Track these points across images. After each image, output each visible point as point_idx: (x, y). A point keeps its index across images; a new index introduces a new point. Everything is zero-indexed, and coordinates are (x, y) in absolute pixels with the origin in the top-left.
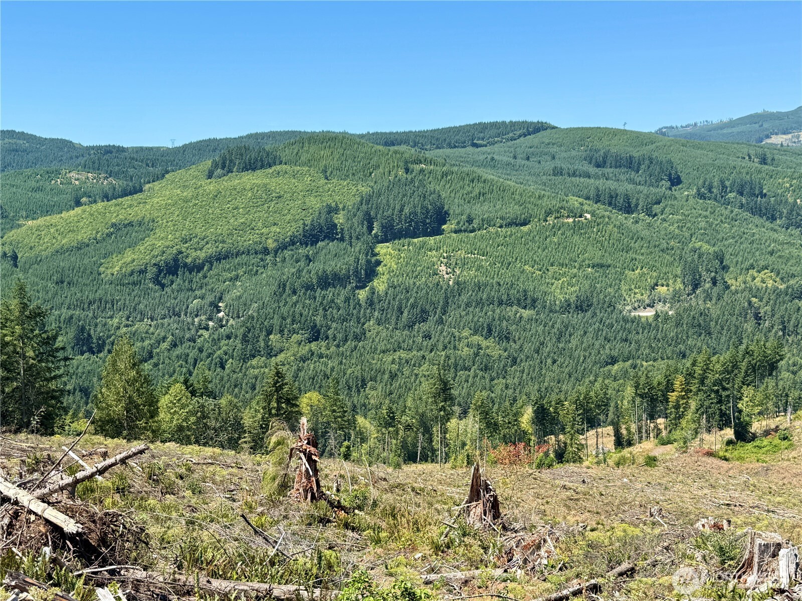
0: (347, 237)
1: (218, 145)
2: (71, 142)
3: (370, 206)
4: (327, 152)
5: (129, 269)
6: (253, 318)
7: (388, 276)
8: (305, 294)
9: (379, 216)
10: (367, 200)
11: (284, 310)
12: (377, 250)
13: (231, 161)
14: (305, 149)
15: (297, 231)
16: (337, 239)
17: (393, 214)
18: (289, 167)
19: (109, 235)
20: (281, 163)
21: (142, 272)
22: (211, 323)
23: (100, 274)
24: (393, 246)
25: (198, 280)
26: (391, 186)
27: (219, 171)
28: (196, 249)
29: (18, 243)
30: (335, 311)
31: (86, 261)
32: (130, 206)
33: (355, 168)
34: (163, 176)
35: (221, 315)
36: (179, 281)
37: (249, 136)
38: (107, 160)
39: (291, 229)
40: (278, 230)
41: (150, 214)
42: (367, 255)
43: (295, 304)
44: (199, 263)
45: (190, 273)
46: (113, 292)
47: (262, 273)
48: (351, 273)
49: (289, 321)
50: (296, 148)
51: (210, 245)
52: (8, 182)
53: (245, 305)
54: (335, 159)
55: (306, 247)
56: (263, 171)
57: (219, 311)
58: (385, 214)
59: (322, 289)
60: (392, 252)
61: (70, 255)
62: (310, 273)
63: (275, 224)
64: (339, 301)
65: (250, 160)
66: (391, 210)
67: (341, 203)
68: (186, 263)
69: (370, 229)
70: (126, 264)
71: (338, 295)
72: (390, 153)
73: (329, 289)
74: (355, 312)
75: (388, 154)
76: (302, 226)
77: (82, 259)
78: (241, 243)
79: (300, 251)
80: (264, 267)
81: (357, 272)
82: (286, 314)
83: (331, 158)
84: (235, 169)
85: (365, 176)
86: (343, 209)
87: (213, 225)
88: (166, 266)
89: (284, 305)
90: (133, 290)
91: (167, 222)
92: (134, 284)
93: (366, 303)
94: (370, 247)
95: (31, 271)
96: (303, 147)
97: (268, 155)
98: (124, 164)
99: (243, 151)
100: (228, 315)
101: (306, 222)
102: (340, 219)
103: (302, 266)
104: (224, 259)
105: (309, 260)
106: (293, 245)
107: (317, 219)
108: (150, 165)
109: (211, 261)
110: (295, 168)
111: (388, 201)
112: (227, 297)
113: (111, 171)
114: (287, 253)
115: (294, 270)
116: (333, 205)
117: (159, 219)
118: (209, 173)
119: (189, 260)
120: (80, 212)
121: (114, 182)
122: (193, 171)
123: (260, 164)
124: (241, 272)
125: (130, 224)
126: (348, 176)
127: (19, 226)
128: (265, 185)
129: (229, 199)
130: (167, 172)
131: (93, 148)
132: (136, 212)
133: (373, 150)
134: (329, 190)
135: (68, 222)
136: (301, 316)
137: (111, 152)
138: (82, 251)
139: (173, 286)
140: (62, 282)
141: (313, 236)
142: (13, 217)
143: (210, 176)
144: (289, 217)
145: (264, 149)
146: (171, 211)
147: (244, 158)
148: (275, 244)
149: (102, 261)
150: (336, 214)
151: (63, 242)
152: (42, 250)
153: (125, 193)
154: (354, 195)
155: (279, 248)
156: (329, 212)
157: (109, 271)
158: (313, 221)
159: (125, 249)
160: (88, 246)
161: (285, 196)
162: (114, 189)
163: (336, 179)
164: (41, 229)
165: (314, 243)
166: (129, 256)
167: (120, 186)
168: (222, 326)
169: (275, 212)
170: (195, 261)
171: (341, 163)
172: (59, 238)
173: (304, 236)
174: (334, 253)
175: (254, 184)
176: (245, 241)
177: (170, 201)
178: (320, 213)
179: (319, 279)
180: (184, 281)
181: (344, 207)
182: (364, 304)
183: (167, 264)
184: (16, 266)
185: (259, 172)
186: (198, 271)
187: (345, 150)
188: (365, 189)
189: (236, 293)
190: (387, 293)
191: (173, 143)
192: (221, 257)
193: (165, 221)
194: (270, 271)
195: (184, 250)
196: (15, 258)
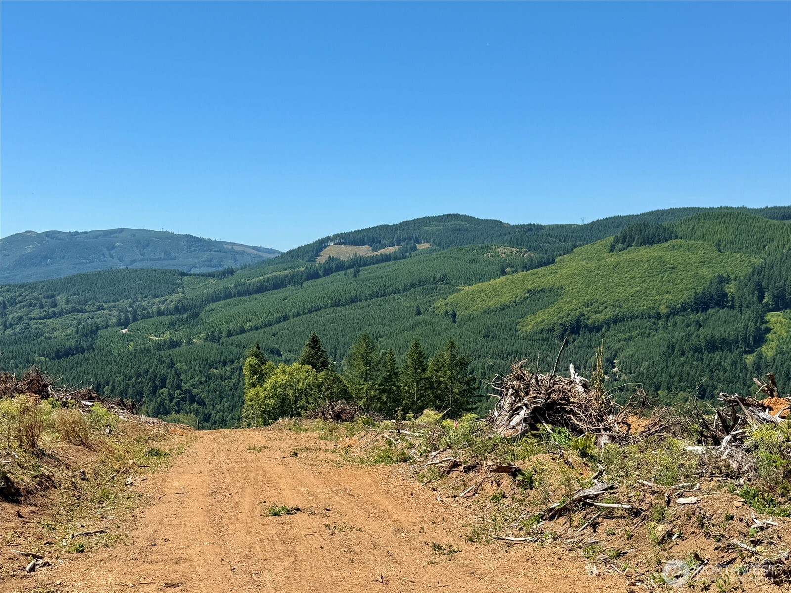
0: (737, 306)
1: (622, 222)
2: (501, 222)
3: (761, 277)
4: (722, 227)
5: (540, 328)
6: (643, 374)
7: (777, 343)
8: (693, 356)
9: (770, 286)
10: (759, 271)
11: (672, 370)
12: (767, 318)
13: (631, 237)
14: (700, 224)
15: (689, 299)
16: (728, 307)
17: (785, 285)
18: (684, 241)
19: (526, 299)
20: (676, 237)
21: (550, 330)
22: (606, 377)
23: (517, 331)
24: (784, 315)
25: (596, 339)
26: (784, 258)
27: (620, 245)
28: (596, 313)
29: (457, 304)
30: (721, 373)
31: (507, 320)
32: (544, 275)
33: (748, 241)
34: (572, 250)
35: (615, 370)
36: (580, 339)
37: (651, 213)
38: (528, 237)
39: (684, 297)
40: (670, 297)
41: (559, 282)
42: (756, 322)
43: (683, 364)
44: (598, 324)
45: (590, 333)
46: (526, 346)
47: (654, 335)
48: (739, 338)
49: (676, 379)
50: (692, 224)
51: (608, 309)
52: (452, 255)
53: (637, 362)
54: (730, 233)
55: (697, 313)
56: (659, 244)
57: (614, 367)
58: (777, 284)
59: (709, 352)
60: (783, 320)
61: (495, 314)
62: (699, 337)
63: (668, 292)
64: (727, 364)
65: (648, 235)
66: (782, 281)
67: (732, 274)
68: (587, 324)
69: (761, 298)
70: (538, 324)
71: (725, 358)
72: (785, 227)
73: (717, 353)
74: (741, 375)
75: (782, 228)
76: (693, 294)
77: (503, 318)
78: (636, 309)
79: (691, 317)
80: (656, 330)
81: (746, 338)
82: (673, 373)
83: (725, 232)
84: (634, 244)
85: (759, 248)
86: (735, 280)
87: (611, 292)
88: (570, 326)
89: (673, 365)
90: (542, 345)
91: (573, 289)
92: (543, 340)
93: (753, 367)
94: (760, 315)
95: (465, 326)
96: (698, 223)
97: (665, 230)
98: (541, 240)
99: (642, 227)
100: (621, 371)
101: (697, 291)
102: (731, 289)
103: (692, 331)
104: (620, 322)
105: (699, 325)
106: (684, 311)
107: (708, 288)
108: (562, 240)
109: (607, 323)
110: (690, 242)
111: (780, 272)
112: (622, 355)
113: (531, 246)
114: (678, 318)
115: (684, 334)
116: (725, 275)
117: (566, 286)
118: (611, 247)
119: (589, 322)
120: (504, 280)
121: (532, 255)
122: (598, 245)
123: (657, 238)
124: (634, 333)
125: (543, 290)
126: (741, 249)
127: (459, 290)
128: (661, 258)
129: (627, 270)
130: (576, 246)
131: (517, 226)
132: (548, 281)
133: (768, 224)
134: (721, 262)
135: (495, 288)
136: (688, 375)
137: (531, 230)
138: (504, 312)
139: (575, 343)
140: (488, 336)
141: (704, 303)
142: (455, 283)
143: (611, 250)
144: (681, 286)
145: (661, 226)
146: (576, 280)
147: (643, 234)
148: (667, 310)
149: (519, 320)
150: (727, 283)
151: (490, 304)
152: (474, 310)
153: (541, 264)
154: (747, 267)
155: (671, 314)
156: (721, 282)
157: (524, 329)
158: (704, 290)
159: (538, 311)
160: (509, 307)
161: (679, 267)
162: (532, 261)
163: (729, 251)
164: (475, 293)
165: (704, 310)
166: (540, 316)
167: (536, 258)
168: (615, 380)
169: (669, 282)
170: (595, 322)
171: (735, 237)
172: (487, 301)
173: (695, 303)
174: (724, 319)
175: (650, 256)
176: (640, 306)
177: (576, 271)
178: (711, 283)
179: (708, 342)
180: (585, 340)
181: (736, 277)
182: (750, 368)
183: (571, 324)
184: (455, 322)
185: (656, 246)
186: (597, 332)
187: (739, 225)
188: (757, 261)
189: (629, 351)
190: (774, 359)
191: (583, 221)
192: (616, 320)
193: (570, 288)
194: (661, 334)
195: (585, 313)
196: (454, 315)
